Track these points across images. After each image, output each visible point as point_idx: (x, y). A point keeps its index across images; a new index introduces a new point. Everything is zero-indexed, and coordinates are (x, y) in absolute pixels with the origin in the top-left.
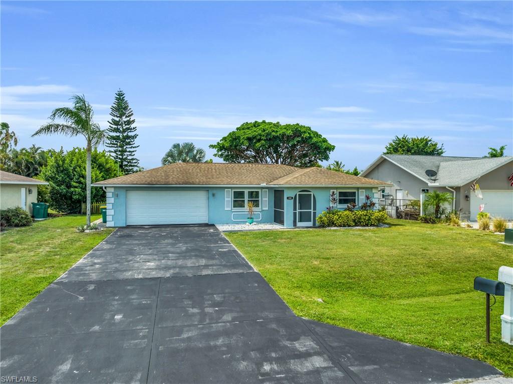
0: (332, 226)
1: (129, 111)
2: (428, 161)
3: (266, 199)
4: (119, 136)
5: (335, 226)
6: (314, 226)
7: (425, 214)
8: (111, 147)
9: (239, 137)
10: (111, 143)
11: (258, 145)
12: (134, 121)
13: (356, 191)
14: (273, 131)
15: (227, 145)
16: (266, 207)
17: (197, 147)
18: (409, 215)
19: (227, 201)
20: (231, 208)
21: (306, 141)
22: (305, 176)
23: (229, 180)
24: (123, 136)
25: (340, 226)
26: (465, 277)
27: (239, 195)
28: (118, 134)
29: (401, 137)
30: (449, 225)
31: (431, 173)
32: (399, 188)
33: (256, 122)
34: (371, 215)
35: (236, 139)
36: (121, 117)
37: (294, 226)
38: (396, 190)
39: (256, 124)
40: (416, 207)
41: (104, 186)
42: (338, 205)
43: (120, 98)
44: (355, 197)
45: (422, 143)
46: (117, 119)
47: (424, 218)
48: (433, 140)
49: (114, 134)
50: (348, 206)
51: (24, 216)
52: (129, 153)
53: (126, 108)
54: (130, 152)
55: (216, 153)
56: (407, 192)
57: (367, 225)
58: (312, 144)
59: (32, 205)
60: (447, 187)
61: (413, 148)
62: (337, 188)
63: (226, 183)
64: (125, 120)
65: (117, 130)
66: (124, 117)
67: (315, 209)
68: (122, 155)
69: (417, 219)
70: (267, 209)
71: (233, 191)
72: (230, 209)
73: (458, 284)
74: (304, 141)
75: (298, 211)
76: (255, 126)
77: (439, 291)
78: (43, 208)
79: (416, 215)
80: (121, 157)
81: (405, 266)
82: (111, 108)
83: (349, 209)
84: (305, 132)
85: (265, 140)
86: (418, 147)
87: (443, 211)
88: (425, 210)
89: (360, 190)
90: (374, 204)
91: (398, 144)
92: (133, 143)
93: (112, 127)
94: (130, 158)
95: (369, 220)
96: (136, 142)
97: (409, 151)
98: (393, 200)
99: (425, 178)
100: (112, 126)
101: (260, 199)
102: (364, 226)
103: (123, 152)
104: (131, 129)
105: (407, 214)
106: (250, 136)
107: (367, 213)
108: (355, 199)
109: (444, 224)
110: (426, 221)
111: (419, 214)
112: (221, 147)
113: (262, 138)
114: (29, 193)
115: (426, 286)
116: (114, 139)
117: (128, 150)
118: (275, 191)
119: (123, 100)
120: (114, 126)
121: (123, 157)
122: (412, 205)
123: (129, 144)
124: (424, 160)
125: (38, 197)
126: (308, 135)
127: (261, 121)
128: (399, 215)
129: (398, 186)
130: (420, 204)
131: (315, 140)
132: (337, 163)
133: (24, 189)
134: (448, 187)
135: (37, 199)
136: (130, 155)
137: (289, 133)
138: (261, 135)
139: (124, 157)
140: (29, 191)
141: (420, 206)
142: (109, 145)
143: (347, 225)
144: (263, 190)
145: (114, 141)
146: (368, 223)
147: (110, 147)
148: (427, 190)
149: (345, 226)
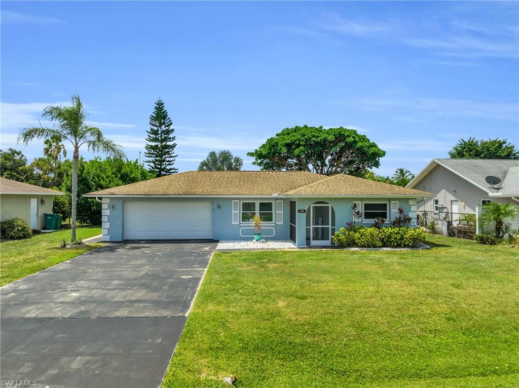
0: (352, 246)
1: (168, 121)
2: (493, 166)
3: (280, 212)
4: (157, 146)
5: (357, 246)
6: (333, 246)
7: (483, 232)
8: (151, 157)
9: (277, 143)
10: (150, 153)
11: (297, 151)
12: (173, 130)
13: (387, 203)
14: (314, 136)
15: (264, 152)
16: (281, 221)
17: (234, 155)
18: (464, 233)
19: (234, 213)
20: (240, 221)
21: (351, 146)
22: (323, 185)
23: (237, 190)
24: (162, 146)
25: (363, 246)
26: (506, 341)
27: (248, 207)
28: (157, 144)
29: (466, 140)
30: (513, 247)
31: (493, 181)
32: (454, 199)
33: (297, 127)
34: (405, 233)
35: (273, 146)
36: (160, 126)
37: (307, 245)
38: (452, 201)
39: (297, 129)
40: (472, 223)
41: (97, 196)
42: (364, 220)
43: (160, 107)
44: (386, 210)
45: (493, 146)
46: (155, 128)
47: (480, 237)
48: (508, 142)
49: (153, 144)
50: (375, 221)
51: (20, 228)
52: (167, 163)
53: (164, 118)
54: (168, 161)
55: (255, 161)
56: (464, 203)
57: (399, 246)
58: (358, 149)
59: (43, 216)
60: (513, 198)
61: (482, 152)
62: (362, 199)
63: (231, 193)
64: (164, 129)
65: (155, 140)
66: (163, 126)
67: (333, 224)
68: (160, 165)
69: (471, 238)
70: (282, 223)
71: (242, 202)
72: (238, 223)
73: (489, 355)
74: (349, 146)
75: (312, 226)
76: (295, 131)
77: (450, 368)
78: (55, 218)
79: (471, 233)
80: (159, 167)
81: (410, 316)
82: (150, 118)
83: (376, 226)
84: (348, 136)
85: (304, 146)
86: (488, 150)
87: (507, 228)
88: (481, 226)
89: (392, 202)
90: (410, 219)
91: (464, 148)
92: (172, 152)
93: (150, 137)
94: (168, 167)
95: (402, 238)
96: (175, 151)
97: (478, 155)
98: (447, 213)
99: (484, 187)
100: (150, 135)
101: (273, 211)
102: (394, 247)
103: (162, 161)
104: (170, 138)
105: (460, 232)
106: (289, 141)
107: (400, 230)
108: (386, 213)
109: (506, 246)
110: (482, 241)
111: (475, 232)
112: (259, 155)
113: (301, 143)
114: (42, 204)
115: (430, 357)
116: (153, 149)
117: (167, 159)
118: (291, 202)
119: (162, 109)
120: (152, 136)
121: (161, 167)
122: (466, 220)
123: (168, 153)
124: (488, 165)
125: (54, 208)
126: (353, 139)
127: (303, 126)
128: (451, 233)
129: (455, 196)
130: (475, 218)
131: (360, 144)
132: (402, 171)
133: (36, 199)
134: (515, 197)
135: (53, 210)
136: (168, 165)
137: (331, 138)
138: (300, 140)
139: (163, 167)
140: (42, 202)
141: (475, 222)
142: (147, 155)
143: (372, 245)
144: (278, 201)
145: (152, 151)
146: (399, 244)
147: (148, 157)
148: (489, 201)
149: (370, 247)
